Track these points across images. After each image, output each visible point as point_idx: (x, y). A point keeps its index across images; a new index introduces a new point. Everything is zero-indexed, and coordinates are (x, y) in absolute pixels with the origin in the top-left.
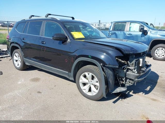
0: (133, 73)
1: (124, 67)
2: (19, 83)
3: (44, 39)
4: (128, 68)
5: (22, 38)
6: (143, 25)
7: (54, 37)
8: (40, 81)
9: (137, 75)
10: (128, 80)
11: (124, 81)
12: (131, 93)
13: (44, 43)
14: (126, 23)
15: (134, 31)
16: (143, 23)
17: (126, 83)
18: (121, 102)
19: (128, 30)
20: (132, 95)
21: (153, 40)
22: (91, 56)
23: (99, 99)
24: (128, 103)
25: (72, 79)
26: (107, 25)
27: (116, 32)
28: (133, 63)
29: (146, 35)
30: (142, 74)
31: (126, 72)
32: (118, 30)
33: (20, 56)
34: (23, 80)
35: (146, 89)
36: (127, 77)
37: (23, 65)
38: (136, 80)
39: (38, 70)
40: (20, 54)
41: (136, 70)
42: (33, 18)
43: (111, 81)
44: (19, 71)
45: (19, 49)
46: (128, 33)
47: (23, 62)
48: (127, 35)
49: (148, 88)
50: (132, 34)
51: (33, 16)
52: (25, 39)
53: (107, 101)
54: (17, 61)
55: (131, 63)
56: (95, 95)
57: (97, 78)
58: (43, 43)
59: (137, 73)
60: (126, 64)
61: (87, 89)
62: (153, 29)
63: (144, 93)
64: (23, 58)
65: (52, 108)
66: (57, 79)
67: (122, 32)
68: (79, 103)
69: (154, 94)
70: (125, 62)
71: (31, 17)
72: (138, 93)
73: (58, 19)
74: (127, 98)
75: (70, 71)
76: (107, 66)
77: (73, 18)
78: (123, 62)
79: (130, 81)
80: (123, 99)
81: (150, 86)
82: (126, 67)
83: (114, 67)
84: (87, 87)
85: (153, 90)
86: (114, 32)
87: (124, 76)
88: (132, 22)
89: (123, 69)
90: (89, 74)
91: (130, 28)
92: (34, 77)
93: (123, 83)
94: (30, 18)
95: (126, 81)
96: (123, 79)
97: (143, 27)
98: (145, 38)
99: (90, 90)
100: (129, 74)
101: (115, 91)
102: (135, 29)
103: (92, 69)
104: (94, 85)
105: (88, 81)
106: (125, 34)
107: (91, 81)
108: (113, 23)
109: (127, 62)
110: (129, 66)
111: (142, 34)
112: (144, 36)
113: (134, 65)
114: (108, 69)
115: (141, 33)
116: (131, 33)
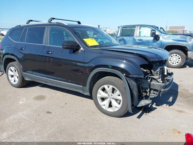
0: (158, 82)
1: (148, 77)
2: (21, 103)
3: (49, 48)
4: (152, 78)
5: (20, 48)
6: (154, 29)
7: (65, 45)
8: (46, 99)
9: (163, 84)
10: (152, 91)
11: (148, 93)
12: (154, 106)
13: (50, 53)
14: (135, 27)
15: (145, 37)
16: (154, 27)
17: (151, 94)
18: (146, 116)
19: (138, 35)
20: (156, 108)
21: (166, 46)
22: (111, 66)
23: (122, 115)
24: (154, 117)
25: (88, 94)
26: (107, 30)
27: (124, 38)
28: (158, 72)
29: (158, 40)
30: (167, 83)
31: (150, 83)
32: (126, 36)
33: (18, 71)
34: (24, 100)
35: (169, 101)
36: (151, 88)
37: (21, 81)
38: (162, 90)
39: (40, 86)
40: (18, 68)
41: (160, 79)
42: (31, 23)
43: (135, 93)
44: (16, 88)
45: (16, 61)
46: (138, 38)
47: (21, 78)
48: (137, 41)
49: (170, 98)
50: (142, 40)
51: (31, 21)
52: (23, 49)
53: (130, 117)
54: (12, 76)
55: (156, 72)
56: (118, 110)
57: (120, 91)
58: (48, 52)
59: (162, 83)
60: (149, 74)
61: (107, 105)
62: (166, 34)
63: (168, 105)
64: (21, 73)
65: (69, 129)
66: (66, 96)
67: (131, 38)
68: (99, 122)
69: (178, 105)
70: (148, 71)
71: (29, 22)
72: (162, 105)
73: (66, 24)
74: (152, 112)
75: (85, 85)
76: (131, 76)
77: (79, 23)
78: (145, 71)
79: (154, 92)
80: (147, 113)
81: (172, 97)
82: (149, 76)
83: (139, 76)
84: (106, 102)
85: (176, 101)
86: (122, 38)
87: (148, 87)
88: (141, 26)
89: (147, 79)
90: (109, 87)
91: (140, 32)
92: (37, 95)
93: (148, 95)
94: (28, 24)
95: (150, 92)
96: (147, 90)
97: (154, 32)
98: (157, 44)
99: (110, 106)
100: (154, 84)
101: (140, 104)
102: (146, 34)
103: (113, 81)
104: (115, 99)
105: (108, 95)
106: (134, 40)
107: (112, 95)
108: (121, 27)
109: (149, 71)
110: (153, 76)
111: (154, 39)
112: (156, 42)
113: (159, 74)
114: (131, 80)
115: (152, 38)
116: (142, 38)
